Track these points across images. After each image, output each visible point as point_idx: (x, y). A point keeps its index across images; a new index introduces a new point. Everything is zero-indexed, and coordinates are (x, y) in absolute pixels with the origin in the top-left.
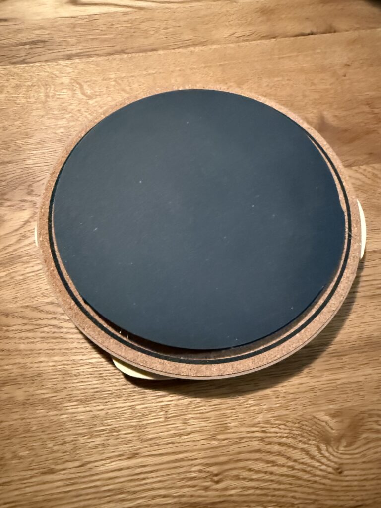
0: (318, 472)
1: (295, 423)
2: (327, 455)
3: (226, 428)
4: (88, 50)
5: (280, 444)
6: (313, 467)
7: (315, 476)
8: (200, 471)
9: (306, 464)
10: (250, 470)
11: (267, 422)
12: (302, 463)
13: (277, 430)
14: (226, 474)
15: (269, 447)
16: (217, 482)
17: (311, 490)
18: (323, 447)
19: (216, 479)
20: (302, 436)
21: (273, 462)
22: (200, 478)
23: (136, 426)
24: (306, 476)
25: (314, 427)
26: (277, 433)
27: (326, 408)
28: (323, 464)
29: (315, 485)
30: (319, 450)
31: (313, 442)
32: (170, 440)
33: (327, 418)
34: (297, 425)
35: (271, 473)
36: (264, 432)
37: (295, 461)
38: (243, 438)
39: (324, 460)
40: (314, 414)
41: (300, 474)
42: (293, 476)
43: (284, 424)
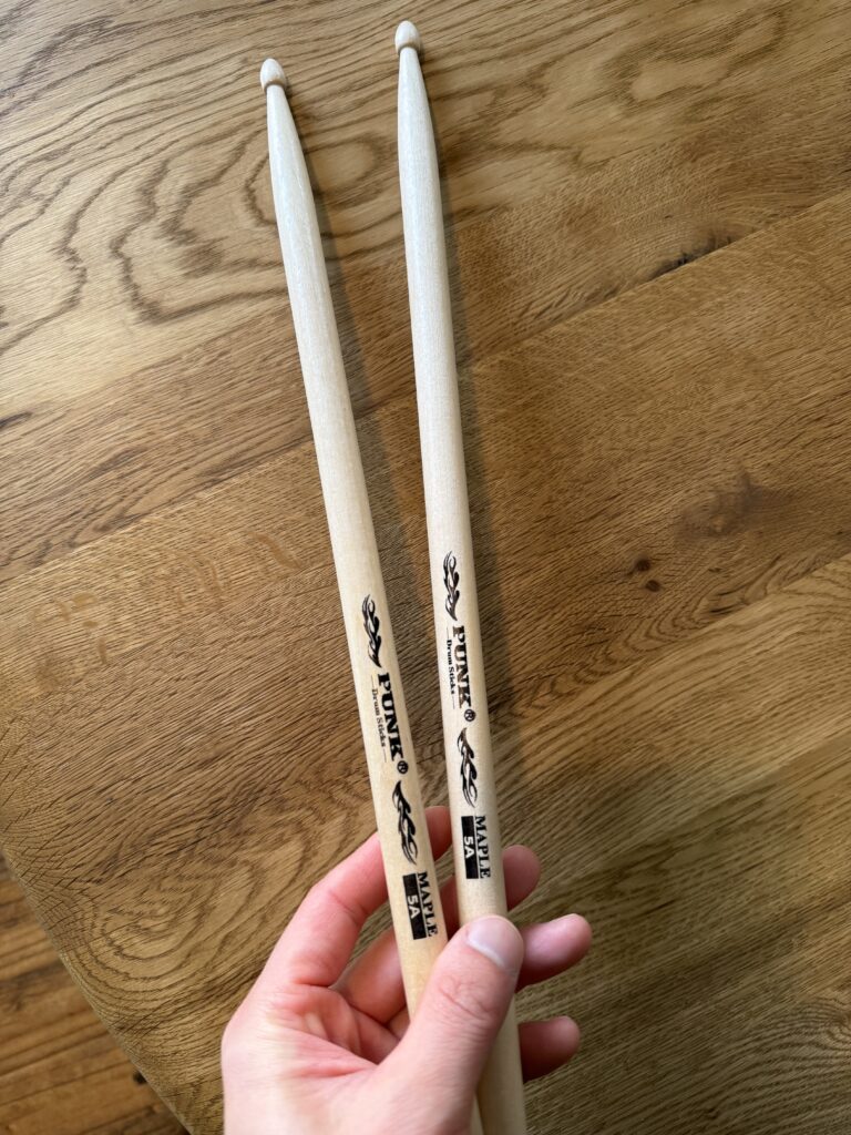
0: (835, 1061)
1: (796, 1015)
2: (842, 1037)
3: (710, 1053)
4: (244, 446)
5: (781, 1047)
6: (828, 1058)
7: (831, 1066)
8: (690, 1113)
9: (817, 1058)
10: (750, 1090)
11: (760, 1027)
12: (813, 1059)
13: (775, 1031)
14: (722, 1105)
15: (768, 1055)
16: (714, 1118)
17: (828, 1084)
18: (836, 1030)
19: (712, 1114)
20: (807, 1027)
21: (777, 1070)
22: (691, 1122)
23: (591, 1093)
24: (821, 1071)
25: (821, 1011)
26: (774, 1035)
27: (830, 982)
28: (839, 1050)
29: (833, 1077)
30: (831, 1035)
31: (823, 1029)
32: (641, 1092)
33: (836, 993)
34: (799, 1016)
35: (777, 1083)
36: (759, 1039)
37: (804, 1059)
38: (733, 1056)
39: (839, 1045)
40: (818, 995)
41: (813, 1071)
42: (804, 1077)
43: (783, 1022)
